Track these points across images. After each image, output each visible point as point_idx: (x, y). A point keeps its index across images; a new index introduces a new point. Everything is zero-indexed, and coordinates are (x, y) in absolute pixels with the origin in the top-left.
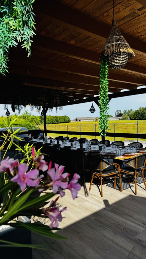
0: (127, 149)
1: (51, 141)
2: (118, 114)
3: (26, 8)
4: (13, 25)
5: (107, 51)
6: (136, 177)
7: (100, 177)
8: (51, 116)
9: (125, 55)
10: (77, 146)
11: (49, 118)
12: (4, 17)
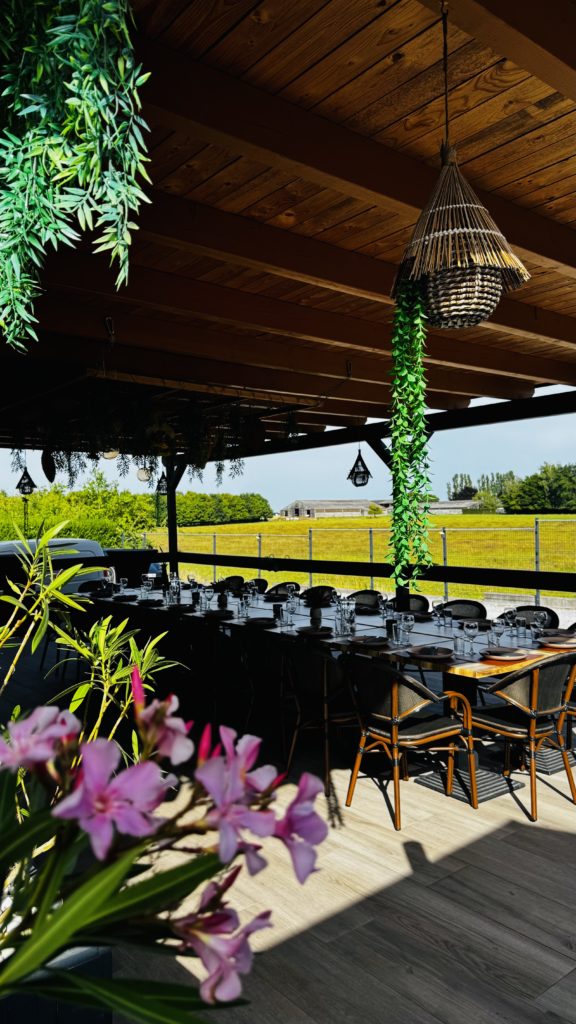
0: (499, 635)
1: (196, 597)
2: (459, 490)
3: (114, 102)
4: (65, 166)
5: (422, 262)
6: (533, 750)
7: (391, 747)
8: (198, 493)
9: (492, 275)
10: (298, 619)
11: (189, 502)
12: (29, 135)
